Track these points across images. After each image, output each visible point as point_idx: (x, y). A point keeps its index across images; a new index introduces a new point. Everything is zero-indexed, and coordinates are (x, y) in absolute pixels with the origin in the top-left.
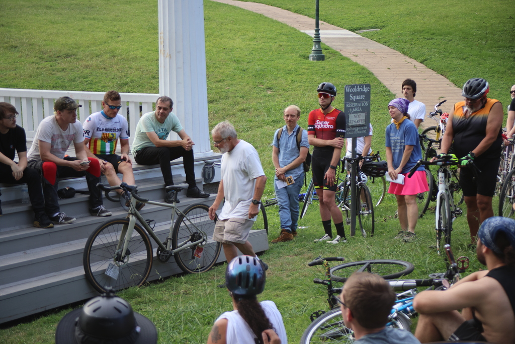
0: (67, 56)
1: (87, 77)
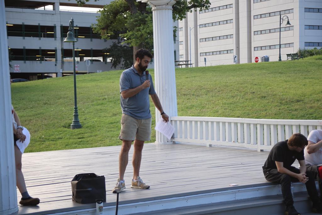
0: (298, 101)
1: (312, 114)
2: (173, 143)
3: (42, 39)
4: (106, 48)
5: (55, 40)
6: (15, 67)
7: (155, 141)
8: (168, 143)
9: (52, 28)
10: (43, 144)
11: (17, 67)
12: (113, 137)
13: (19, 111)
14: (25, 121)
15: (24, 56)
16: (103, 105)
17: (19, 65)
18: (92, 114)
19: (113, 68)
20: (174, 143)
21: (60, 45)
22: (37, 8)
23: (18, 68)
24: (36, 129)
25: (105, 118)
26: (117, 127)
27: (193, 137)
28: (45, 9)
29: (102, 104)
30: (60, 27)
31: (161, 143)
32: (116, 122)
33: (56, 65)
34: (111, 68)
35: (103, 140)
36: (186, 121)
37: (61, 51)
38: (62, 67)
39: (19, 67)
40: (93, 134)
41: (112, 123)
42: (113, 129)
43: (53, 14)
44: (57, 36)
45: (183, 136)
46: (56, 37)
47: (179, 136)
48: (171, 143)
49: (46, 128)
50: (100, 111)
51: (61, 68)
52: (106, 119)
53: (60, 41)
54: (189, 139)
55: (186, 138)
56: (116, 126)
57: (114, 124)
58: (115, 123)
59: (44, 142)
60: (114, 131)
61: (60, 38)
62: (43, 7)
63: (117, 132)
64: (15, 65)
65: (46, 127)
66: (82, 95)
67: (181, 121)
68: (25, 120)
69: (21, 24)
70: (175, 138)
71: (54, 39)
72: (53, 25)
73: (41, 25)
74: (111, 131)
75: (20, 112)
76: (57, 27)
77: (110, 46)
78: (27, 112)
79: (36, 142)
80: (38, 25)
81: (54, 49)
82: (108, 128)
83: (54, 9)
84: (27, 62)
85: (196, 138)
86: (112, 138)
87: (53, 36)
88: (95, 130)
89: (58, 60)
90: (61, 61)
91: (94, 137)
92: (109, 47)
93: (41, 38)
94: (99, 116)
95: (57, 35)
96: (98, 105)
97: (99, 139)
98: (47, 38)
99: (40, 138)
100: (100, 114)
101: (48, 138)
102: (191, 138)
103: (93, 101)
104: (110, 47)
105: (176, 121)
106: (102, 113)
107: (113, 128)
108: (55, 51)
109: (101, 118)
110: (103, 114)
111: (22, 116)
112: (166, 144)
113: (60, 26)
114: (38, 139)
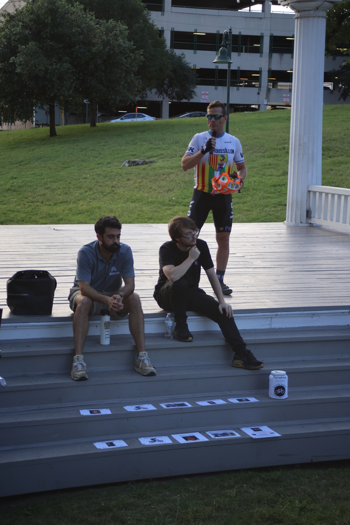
2: (309, 225)
3: (243, 55)
4: (334, 69)
5: (261, 56)
6: (202, 94)
7: (285, 220)
8: (301, 225)
9: (259, 39)
10: (170, 209)
11: (205, 94)
12: (267, 206)
13: (164, 159)
14: (163, 175)
15: (215, 79)
16: (277, 158)
17: (207, 93)
18: (255, 170)
19: (342, 100)
20: (311, 225)
21: (267, 64)
22: (241, 9)
23: (207, 97)
24: (171, 188)
25: (269, 177)
26: (279, 192)
27: (335, 219)
28: (250, 10)
29: (277, 156)
30: (269, 37)
31: (292, 224)
32: (281, 184)
33: (259, 93)
34: (339, 100)
35: (251, 210)
36: (327, 194)
37: (267, 72)
38: (267, 97)
39: (207, 95)
40: (242, 200)
41: (275, 186)
42: (271, 195)
43: (261, 18)
44: (264, 51)
45: (322, 216)
46: (262, 53)
47: (316, 216)
48: (306, 225)
49: (185, 187)
50: (268, 167)
51: (266, 99)
52: (269, 180)
53: (267, 59)
54: (329, 221)
55: (325, 219)
56: (279, 190)
57: (276, 188)
58: (279, 185)
59: (173, 207)
60: (272, 198)
61: (268, 54)
62: (248, 8)
63: (276, 199)
64: (203, 92)
65: (186, 184)
66: (256, 140)
67: (321, 193)
68: (163, 173)
69: (215, 32)
70: (312, 218)
71: (259, 54)
72: (259, 35)
73: (242, 34)
74: (269, 197)
75: (164, 161)
76: (265, 37)
77: (340, 67)
78: (172, 162)
79: (164, 205)
80: (238, 34)
81: (258, 70)
82: (266, 192)
83: (263, 10)
84: (219, 87)
85: (338, 221)
86: (264, 208)
87: (258, 51)
88: (248, 194)
89: (262, 86)
90: (266, 88)
91: (241, 205)
92: (337, 68)
93: (241, 53)
94: (263, 173)
95: (264, 49)
96: (269, 157)
97: (246, 208)
98: (249, 54)
99: (170, 200)
100: (265, 170)
101: (180, 200)
102: (332, 220)
103: (266, 151)
104: (339, 69)
105: (315, 193)
106: (270, 170)
107: (274, 193)
108: (259, 72)
109: (264, 177)
110: (268, 172)
111: (162, 168)
112: (299, 226)
113: (269, 35)
114: (167, 202)
